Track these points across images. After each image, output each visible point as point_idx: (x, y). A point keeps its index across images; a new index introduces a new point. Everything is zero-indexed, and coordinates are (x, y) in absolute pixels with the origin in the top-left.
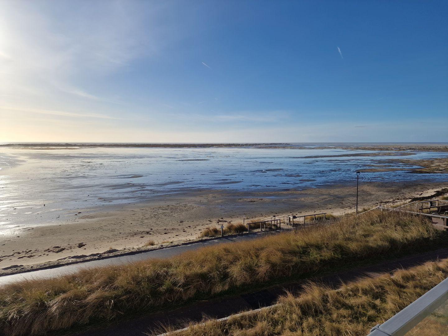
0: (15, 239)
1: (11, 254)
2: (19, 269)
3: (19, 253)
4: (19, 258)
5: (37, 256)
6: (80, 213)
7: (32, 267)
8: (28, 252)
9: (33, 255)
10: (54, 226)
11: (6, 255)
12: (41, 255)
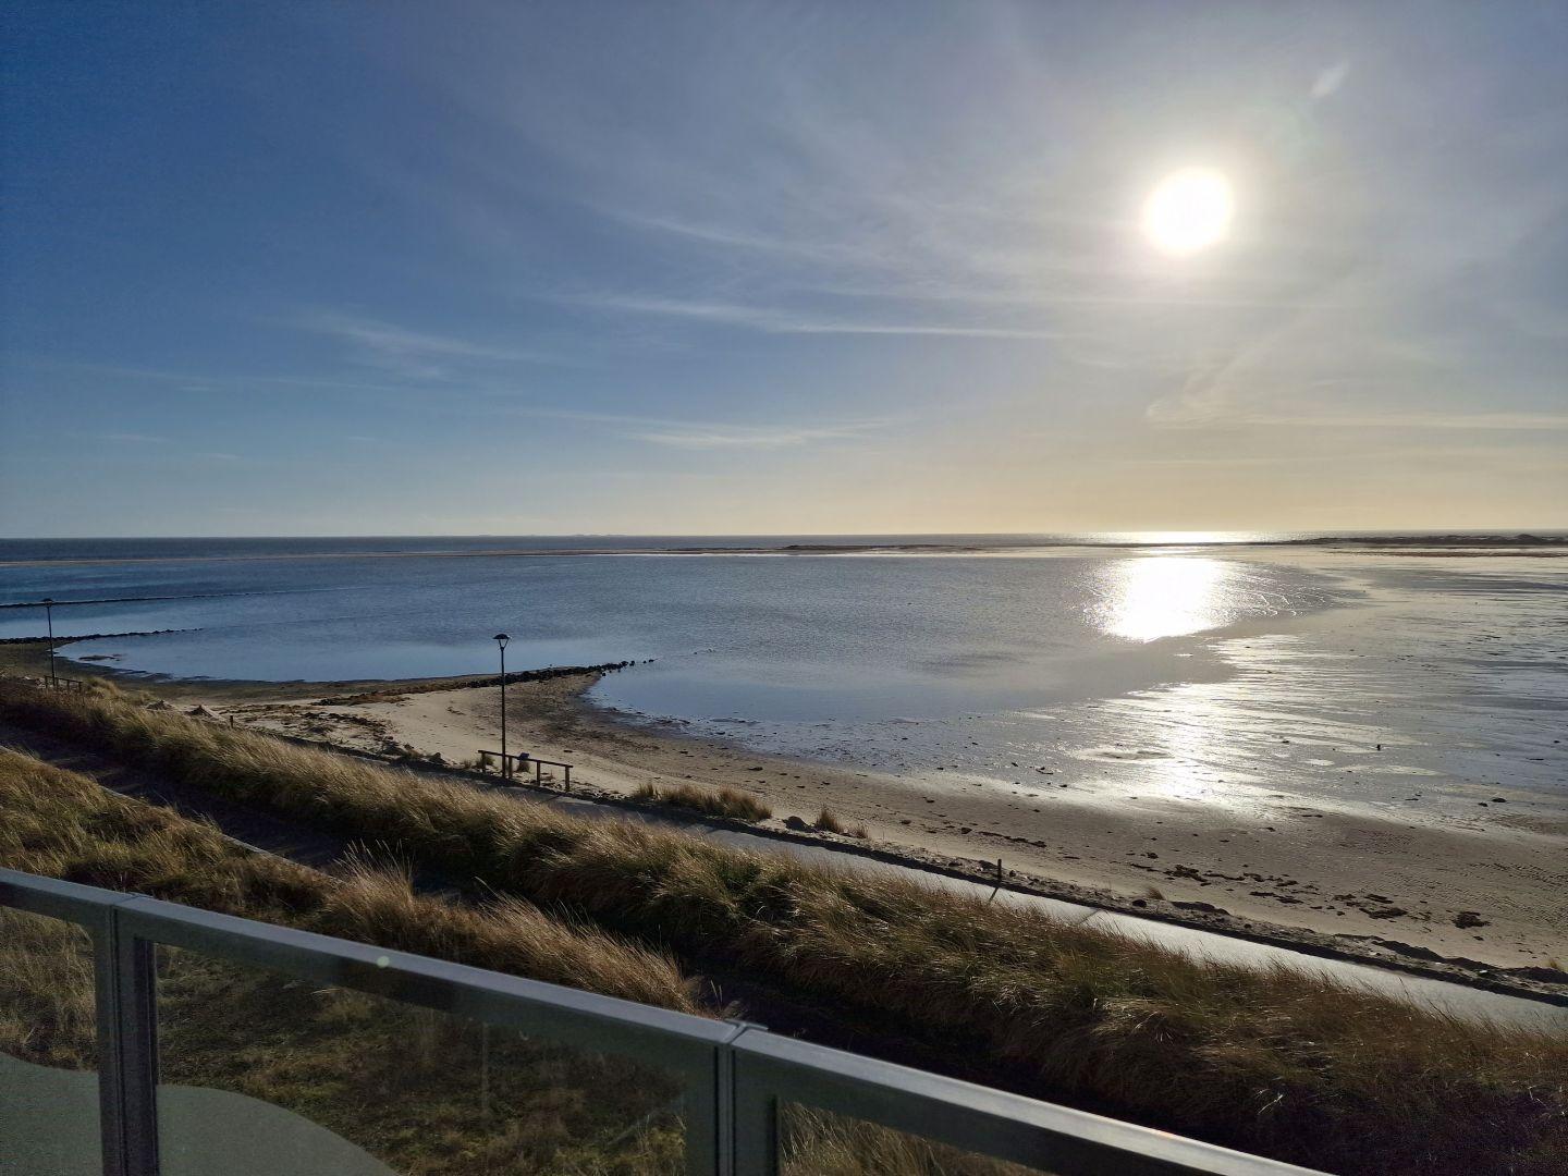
0: (1260, 833)
1: (1237, 875)
2: (1213, 918)
3: (1258, 879)
4: (1253, 894)
5: (1307, 907)
6: (1503, 801)
7: (1248, 926)
8: (1283, 885)
9: (1296, 897)
10: (1391, 825)
11: (1223, 872)
12: (1320, 908)
